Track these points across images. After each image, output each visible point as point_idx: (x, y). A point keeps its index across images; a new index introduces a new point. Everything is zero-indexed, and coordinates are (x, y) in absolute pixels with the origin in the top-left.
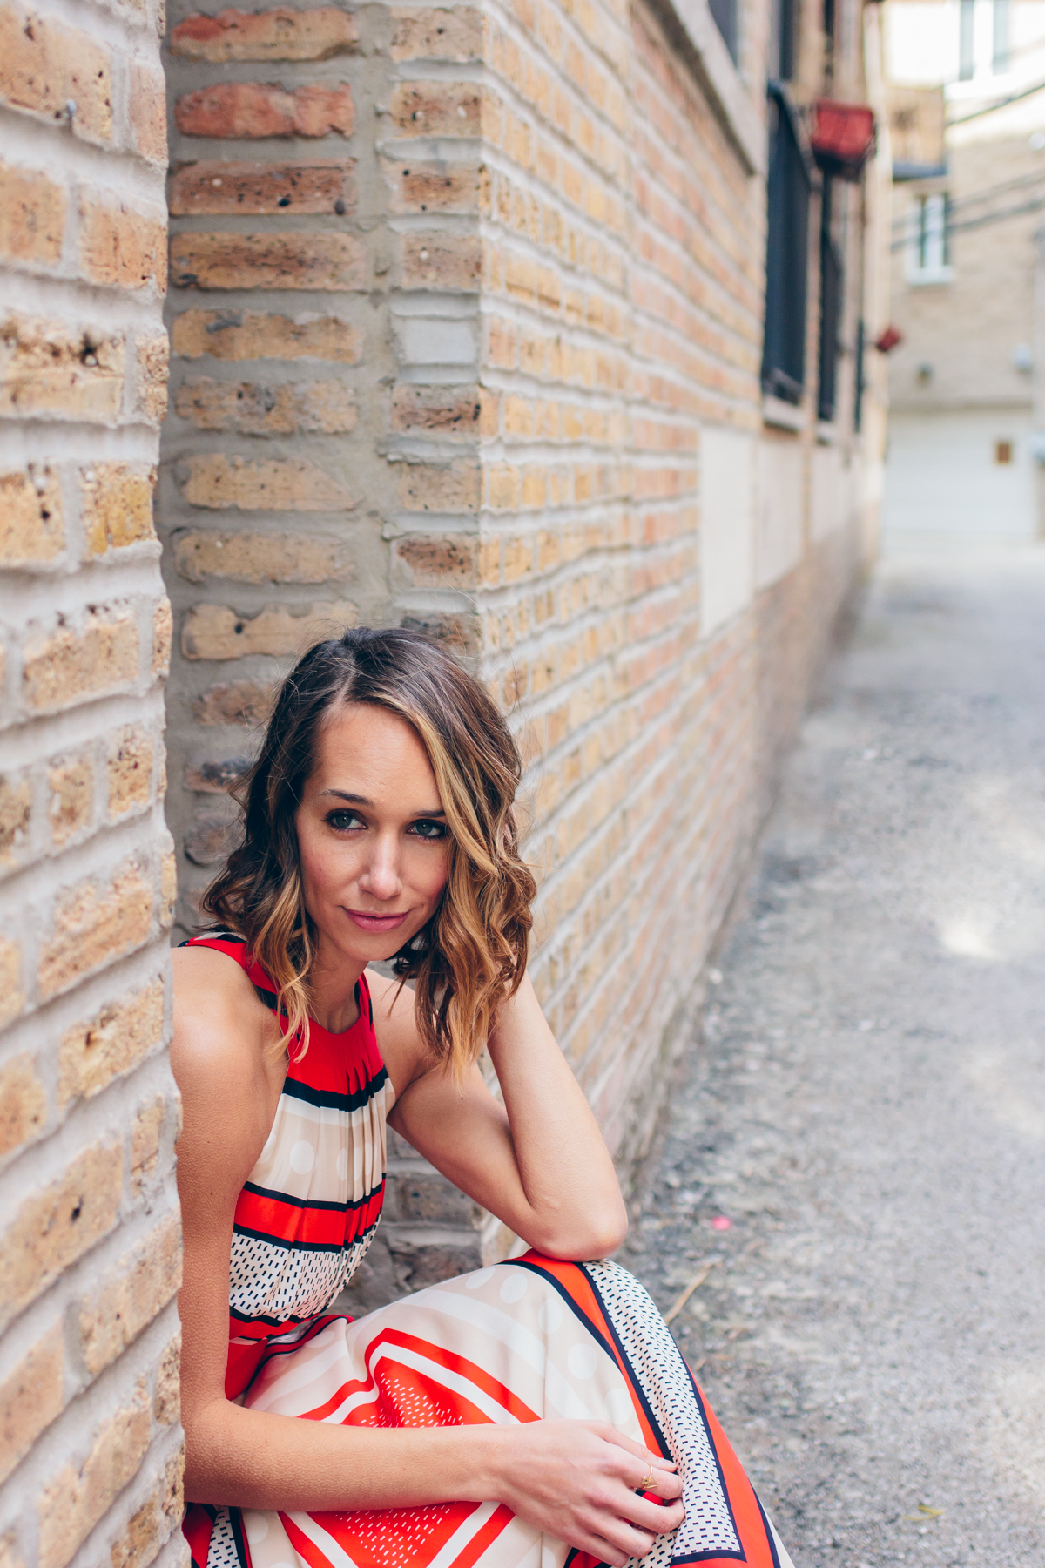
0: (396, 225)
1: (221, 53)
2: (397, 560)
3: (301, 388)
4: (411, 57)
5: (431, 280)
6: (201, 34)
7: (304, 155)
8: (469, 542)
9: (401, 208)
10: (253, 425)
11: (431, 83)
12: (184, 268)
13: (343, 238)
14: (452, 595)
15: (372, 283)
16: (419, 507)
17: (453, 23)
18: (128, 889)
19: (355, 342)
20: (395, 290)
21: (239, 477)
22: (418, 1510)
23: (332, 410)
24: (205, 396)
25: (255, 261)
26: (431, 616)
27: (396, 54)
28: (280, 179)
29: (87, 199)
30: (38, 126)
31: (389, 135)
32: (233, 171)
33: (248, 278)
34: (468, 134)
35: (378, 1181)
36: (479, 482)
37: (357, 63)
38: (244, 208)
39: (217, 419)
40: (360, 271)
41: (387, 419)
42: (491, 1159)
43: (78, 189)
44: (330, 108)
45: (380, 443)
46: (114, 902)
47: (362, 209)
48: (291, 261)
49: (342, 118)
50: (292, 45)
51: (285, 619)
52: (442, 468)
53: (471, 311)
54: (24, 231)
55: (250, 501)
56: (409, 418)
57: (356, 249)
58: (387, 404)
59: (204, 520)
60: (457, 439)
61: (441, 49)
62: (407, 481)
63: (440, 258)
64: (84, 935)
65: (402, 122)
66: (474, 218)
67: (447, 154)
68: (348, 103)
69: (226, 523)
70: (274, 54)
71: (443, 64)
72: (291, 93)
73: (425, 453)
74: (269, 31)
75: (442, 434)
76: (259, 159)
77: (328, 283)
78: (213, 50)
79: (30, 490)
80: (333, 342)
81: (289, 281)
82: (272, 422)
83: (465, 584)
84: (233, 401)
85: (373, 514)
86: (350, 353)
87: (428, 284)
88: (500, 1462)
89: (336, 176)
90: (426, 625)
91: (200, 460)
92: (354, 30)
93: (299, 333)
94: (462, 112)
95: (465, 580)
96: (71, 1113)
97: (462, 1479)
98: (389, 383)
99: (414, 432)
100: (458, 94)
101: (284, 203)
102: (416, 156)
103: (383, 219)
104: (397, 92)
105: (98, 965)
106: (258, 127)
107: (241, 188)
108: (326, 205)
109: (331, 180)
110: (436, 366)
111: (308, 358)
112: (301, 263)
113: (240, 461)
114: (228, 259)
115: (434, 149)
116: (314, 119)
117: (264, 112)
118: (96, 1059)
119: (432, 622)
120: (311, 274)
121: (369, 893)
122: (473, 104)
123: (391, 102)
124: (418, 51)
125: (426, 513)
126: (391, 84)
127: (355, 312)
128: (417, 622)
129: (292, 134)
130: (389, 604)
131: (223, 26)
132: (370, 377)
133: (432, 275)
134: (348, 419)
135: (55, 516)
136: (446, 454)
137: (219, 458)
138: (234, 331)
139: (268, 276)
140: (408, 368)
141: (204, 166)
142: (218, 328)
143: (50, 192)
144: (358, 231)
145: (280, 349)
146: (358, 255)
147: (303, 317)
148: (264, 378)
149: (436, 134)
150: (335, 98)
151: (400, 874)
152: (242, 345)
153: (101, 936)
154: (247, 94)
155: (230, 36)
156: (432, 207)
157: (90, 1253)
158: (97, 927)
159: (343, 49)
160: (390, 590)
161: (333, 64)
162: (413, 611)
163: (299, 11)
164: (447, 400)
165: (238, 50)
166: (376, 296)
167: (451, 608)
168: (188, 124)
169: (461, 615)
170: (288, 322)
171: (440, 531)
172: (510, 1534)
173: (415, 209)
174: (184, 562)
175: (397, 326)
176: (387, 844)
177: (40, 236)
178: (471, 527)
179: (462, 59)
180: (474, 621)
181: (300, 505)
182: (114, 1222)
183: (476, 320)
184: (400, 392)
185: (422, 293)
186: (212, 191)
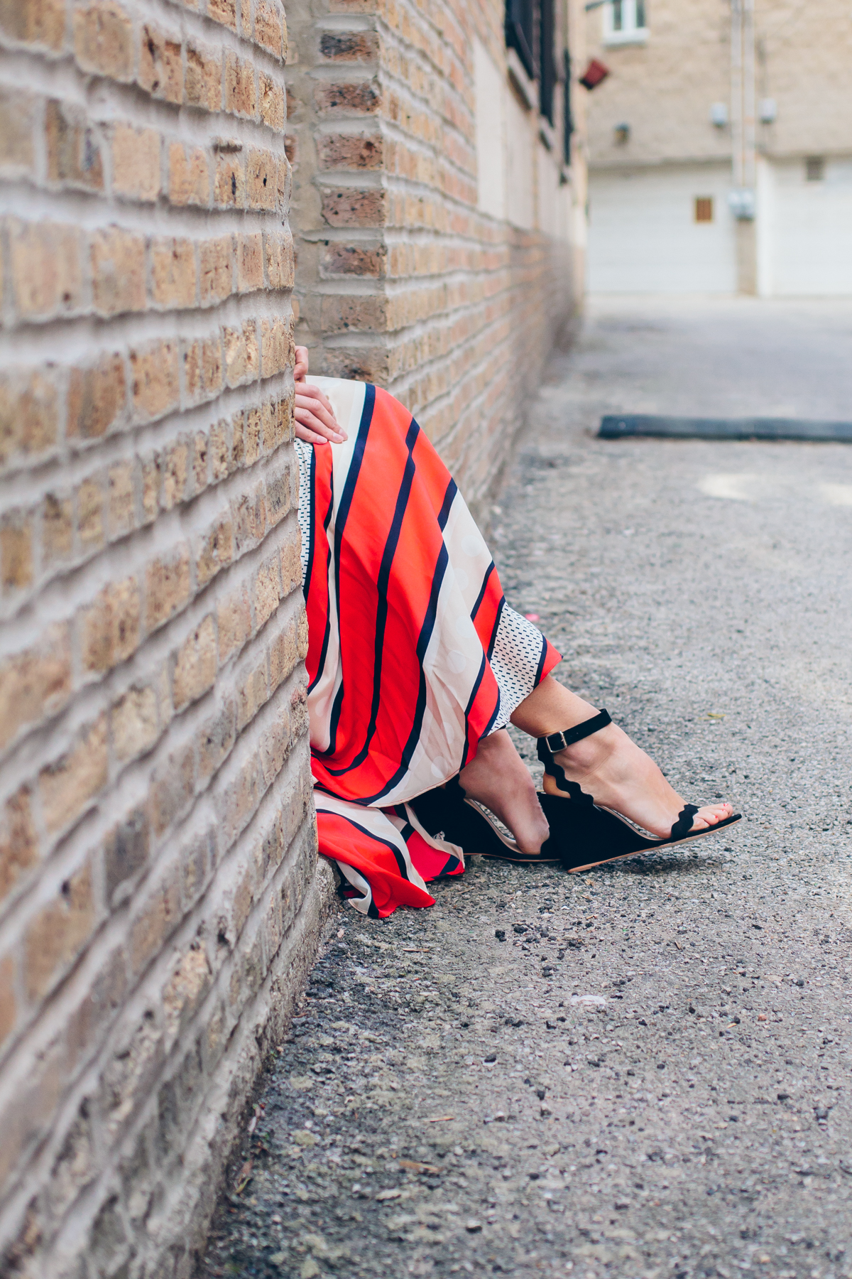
14: (360, 17)
26: (343, 33)
83: (368, 10)
90: (339, 41)
95: (367, 7)
119: (343, 38)
128: (333, 38)
130: (312, 26)
160: (312, 16)
162: (330, 31)
167: (358, 27)
169: (365, 32)
180: (375, 36)
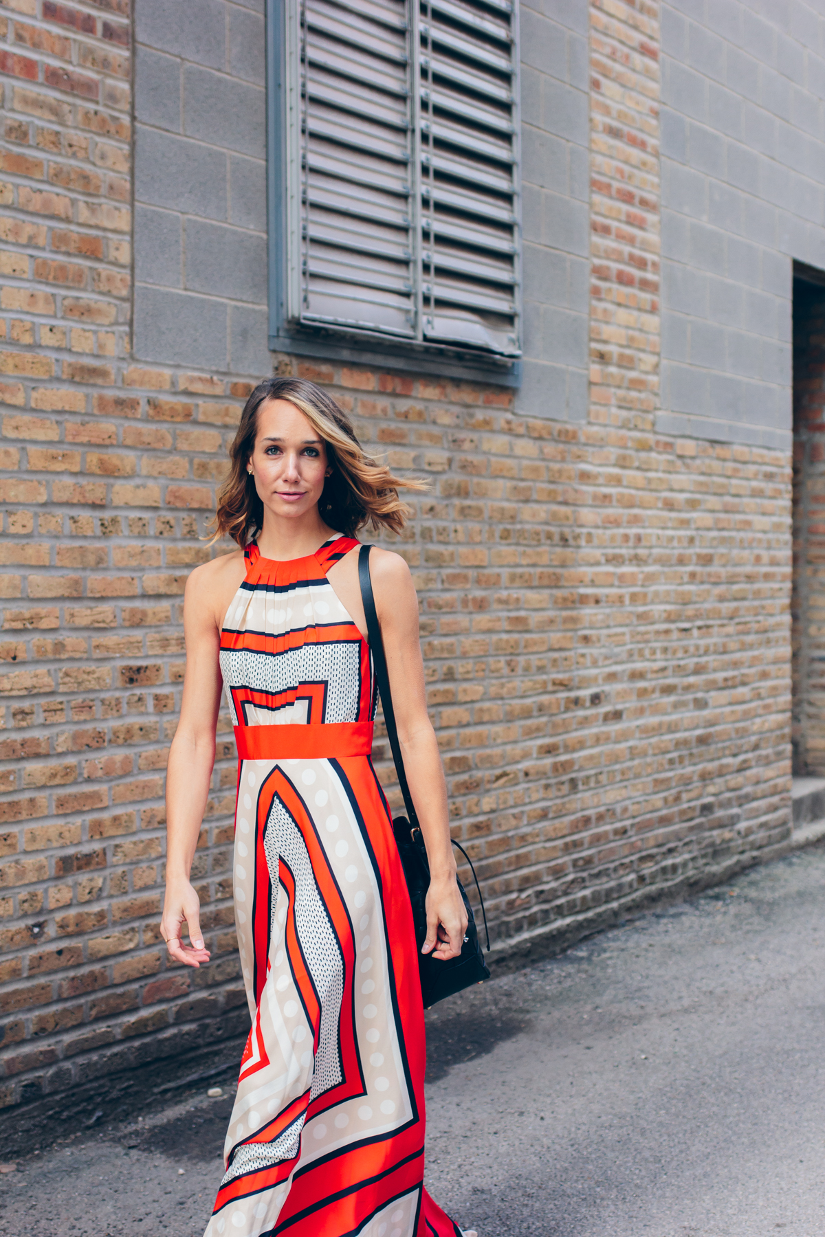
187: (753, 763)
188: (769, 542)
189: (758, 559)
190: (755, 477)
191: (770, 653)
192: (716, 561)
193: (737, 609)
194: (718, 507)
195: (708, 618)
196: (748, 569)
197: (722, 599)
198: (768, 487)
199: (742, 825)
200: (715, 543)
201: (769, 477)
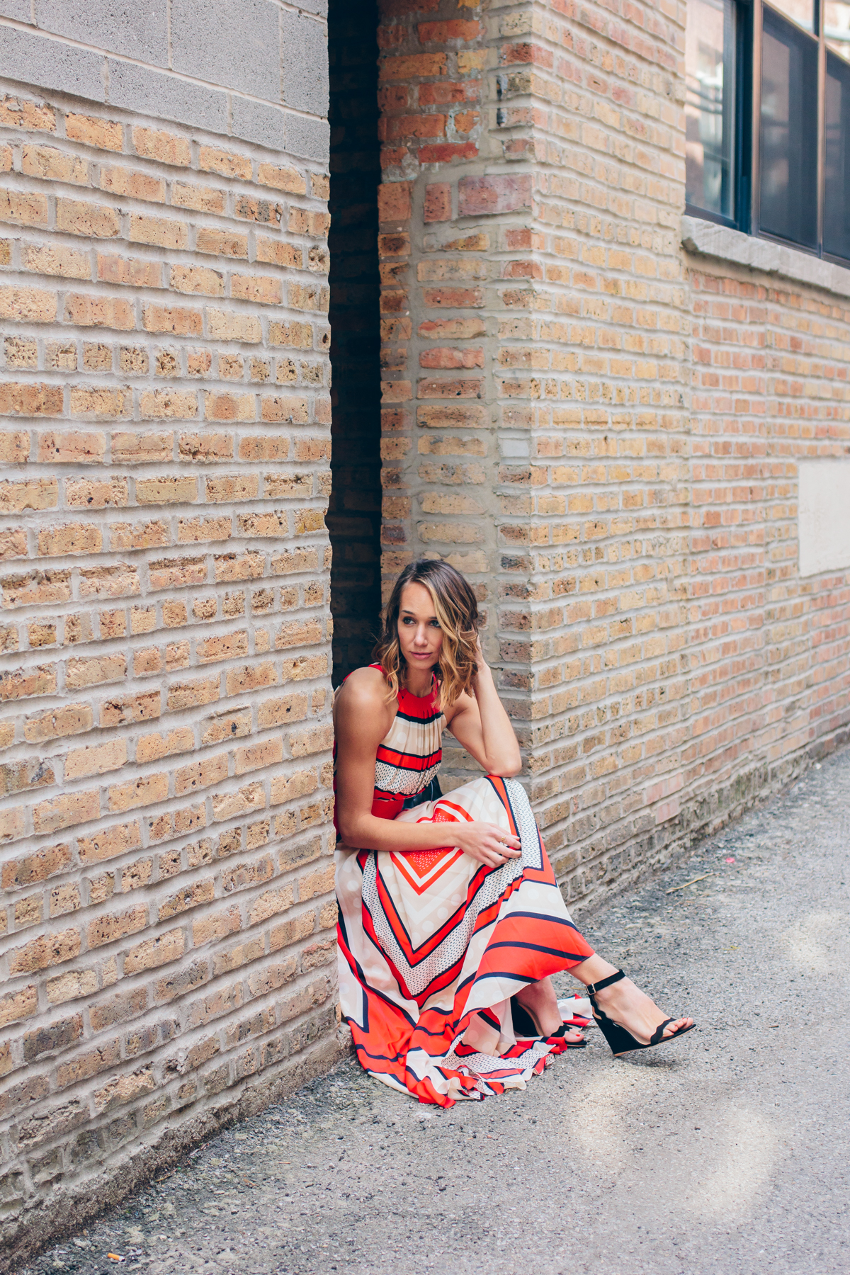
0: (499, 403)
1: (436, 336)
2: (500, 534)
3: (465, 466)
4: (505, 337)
5: (512, 424)
6: (428, 329)
7: (466, 375)
8: (527, 527)
9: (501, 396)
10: (447, 481)
11: (513, 347)
12: (422, 419)
13: (480, 408)
14: (522, 548)
15: (491, 425)
16: (508, 513)
17: (521, 324)
18: (311, 626)
19: (484, 448)
20: (499, 428)
21: (442, 501)
22: (430, 850)
23: (476, 475)
24: (429, 469)
25: (448, 416)
26: (513, 556)
27: (500, 336)
28: (457, 385)
29: (297, 440)
30: (280, 425)
31: (498, 367)
32: (440, 382)
33: (445, 423)
34: (526, 367)
35: (436, 749)
36: (531, 503)
37: (485, 340)
38: (443, 396)
39: (434, 478)
40: (486, 421)
41: (496, 478)
42: (477, 744)
43: (293, 438)
44: (476, 357)
45: (494, 488)
46: (305, 629)
47: (487, 396)
48: (461, 417)
49: (480, 361)
50: (462, 333)
51: (458, 557)
52: (517, 498)
53: (528, 436)
54: (274, 452)
55: (446, 511)
56: (504, 478)
57: (485, 412)
58: (496, 472)
59: (429, 518)
60: (521, 486)
61: (517, 334)
62: (504, 503)
63: (514, 415)
64: (292, 635)
65: (502, 363)
66: (529, 400)
67: (518, 375)
68: (482, 355)
69: (436, 519)
70: (455, 336)
71: (517, 340)
72: (461, 351)
73: (510, 492)
74: (453, 327)
75: (517, 484)
76: (449, 377)
77: (475, 425)
78: (433, 335)
79: (275, 517)
80: (476, 448)
81: (460, 424)
82: (454, 480)
83: (526, 544)
84: (440, 471)
85: (491, 516)
86: (483, 453)
87: (511, 426)
88: (456, 833)
89: (478, 383)
90: (510, 560)
91: (427, 494)
92: (484, 327)
93: (464, 445)
94: (524, 358)
95: (525, 542)
96: (288, 683)
97: (444, 838)
98: (497, 464)
99: (507, 483)
100: (523, 351)
101: (459, 394)
102: (507, 376)
103: (495, 400)
104: (500, 351)
105: (298, 645)
106: (449, 365)
107: (443, 388)
108: (474, 395)
109: (476, 385)
110: (514, 458)
111: (468, 454)
112: (465, 417)
113: (442, 495)
114: (438, 415)
115: (514, 373)
116: (470, 362)
117: (451, 359)
118: (297, 671)
119: (512, 559)
120: (468, 421)
121: (416, 645)
122: (528, 355)
123: (498, 354)
124: (508, 335)
125: (511, 516)
126: (498, 347)
127: (485, 437)
128: (508, 559)
129: (462, 367)
130: (497, 551)
131: (437, 325)
132: (490, 462)
133: (513, 422)
134: (482, 478)
135: (284, 523)
136: (518, 492)
137: (434, 494)
138: (440, 444)
139: (452, 422)
140: (504, 458)
141: (430, 380)
142: (435, 443)
143: (283, 441)
144: (486, 405)
145: (458, 451)
146: (486, 414)
147: (466, 439)
148: (451, 462)
149: (515, 367)
150: (478, 353)
151: (426, 638)
152: (443, 449)
153: (299, 637)
154: (445, 352)
155: (439, 329)
156: (513, 395)
157: (294, 723)
158: (297, 634)
159: (480, 334)
160: (497, 547)
161: (477, 340)
162: (506, 554)
163: (464, 319)
164: (518, 471)
165: (442, 334)
166: (492, 430)
167: (520, 553)
168: (424, 363)
169: (524, 556)
170: (460, 440)
171: (516, 523)
172: (461, 858)
173: (507, 396)
174: (421, 535)
175: (500, 442)
176: (421, 628)
177: (280, 452)
178: (527, 521)
179: (524, 338)
180: (529, 558)
181: (464, 512)
182: (304, 718)
183: (530, 440)
184: (501, 468)
185: (510, 429)
186: (433, 389)
187: (217, 893)
188: (258, 366)
189: (225, 409)
190: (213, 207)
191: (269, 628)
192: (72, 407)
193: (156, 529)
194: (86, 271)
195: (45, 556)
196: (193, 432)
197: (94, 505)
198: (259, 239)
199: (180, 1049)
200: (66, 362)
201: (263, 215)
